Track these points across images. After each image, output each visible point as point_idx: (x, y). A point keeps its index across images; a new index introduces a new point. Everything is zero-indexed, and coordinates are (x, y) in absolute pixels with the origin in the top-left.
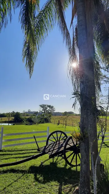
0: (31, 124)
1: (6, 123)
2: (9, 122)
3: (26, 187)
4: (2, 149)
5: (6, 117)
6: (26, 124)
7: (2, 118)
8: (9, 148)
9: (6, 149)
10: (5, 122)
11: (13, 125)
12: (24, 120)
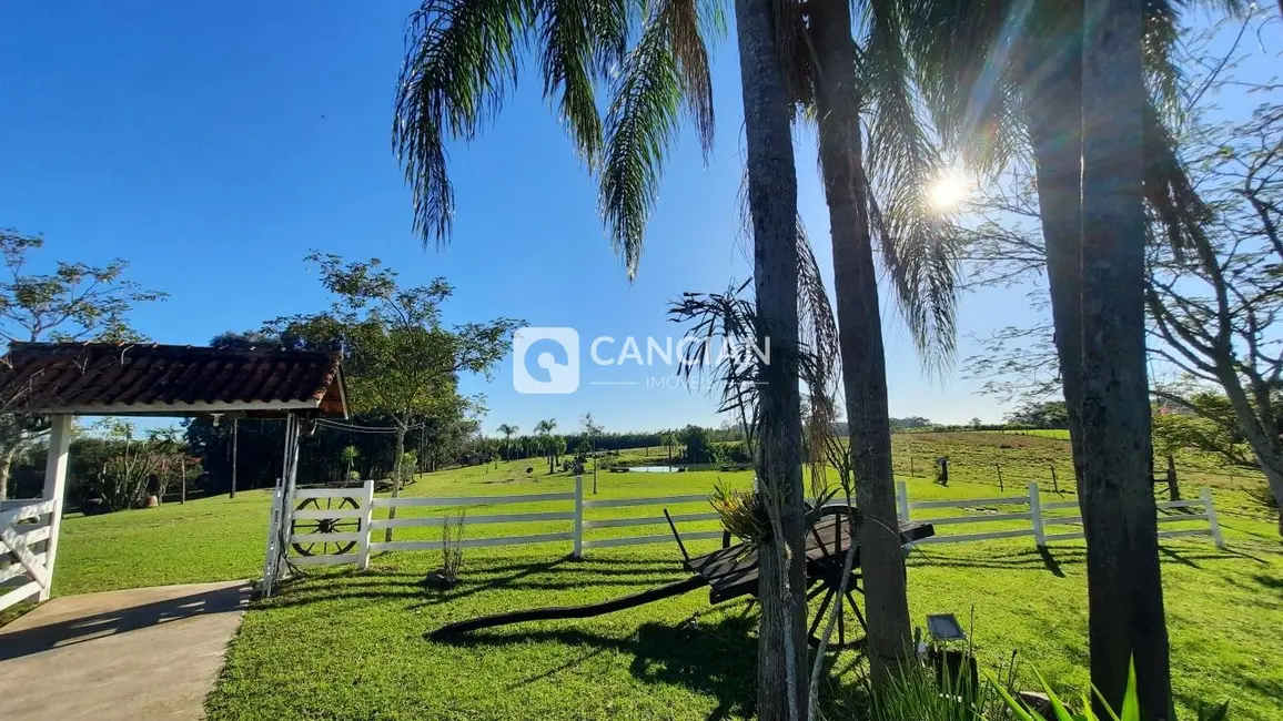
0: (742, 469)
1: (661, 465)
2: (671, 462)
3: (572, 714)
4: (583, 553)
5: (659, 445)
6: (725, 470)
7: (649, 449)
8: (608, 552)
9: (597, 553)
10: (659, 463)
11: (680, 471)
12: (714, 455)
